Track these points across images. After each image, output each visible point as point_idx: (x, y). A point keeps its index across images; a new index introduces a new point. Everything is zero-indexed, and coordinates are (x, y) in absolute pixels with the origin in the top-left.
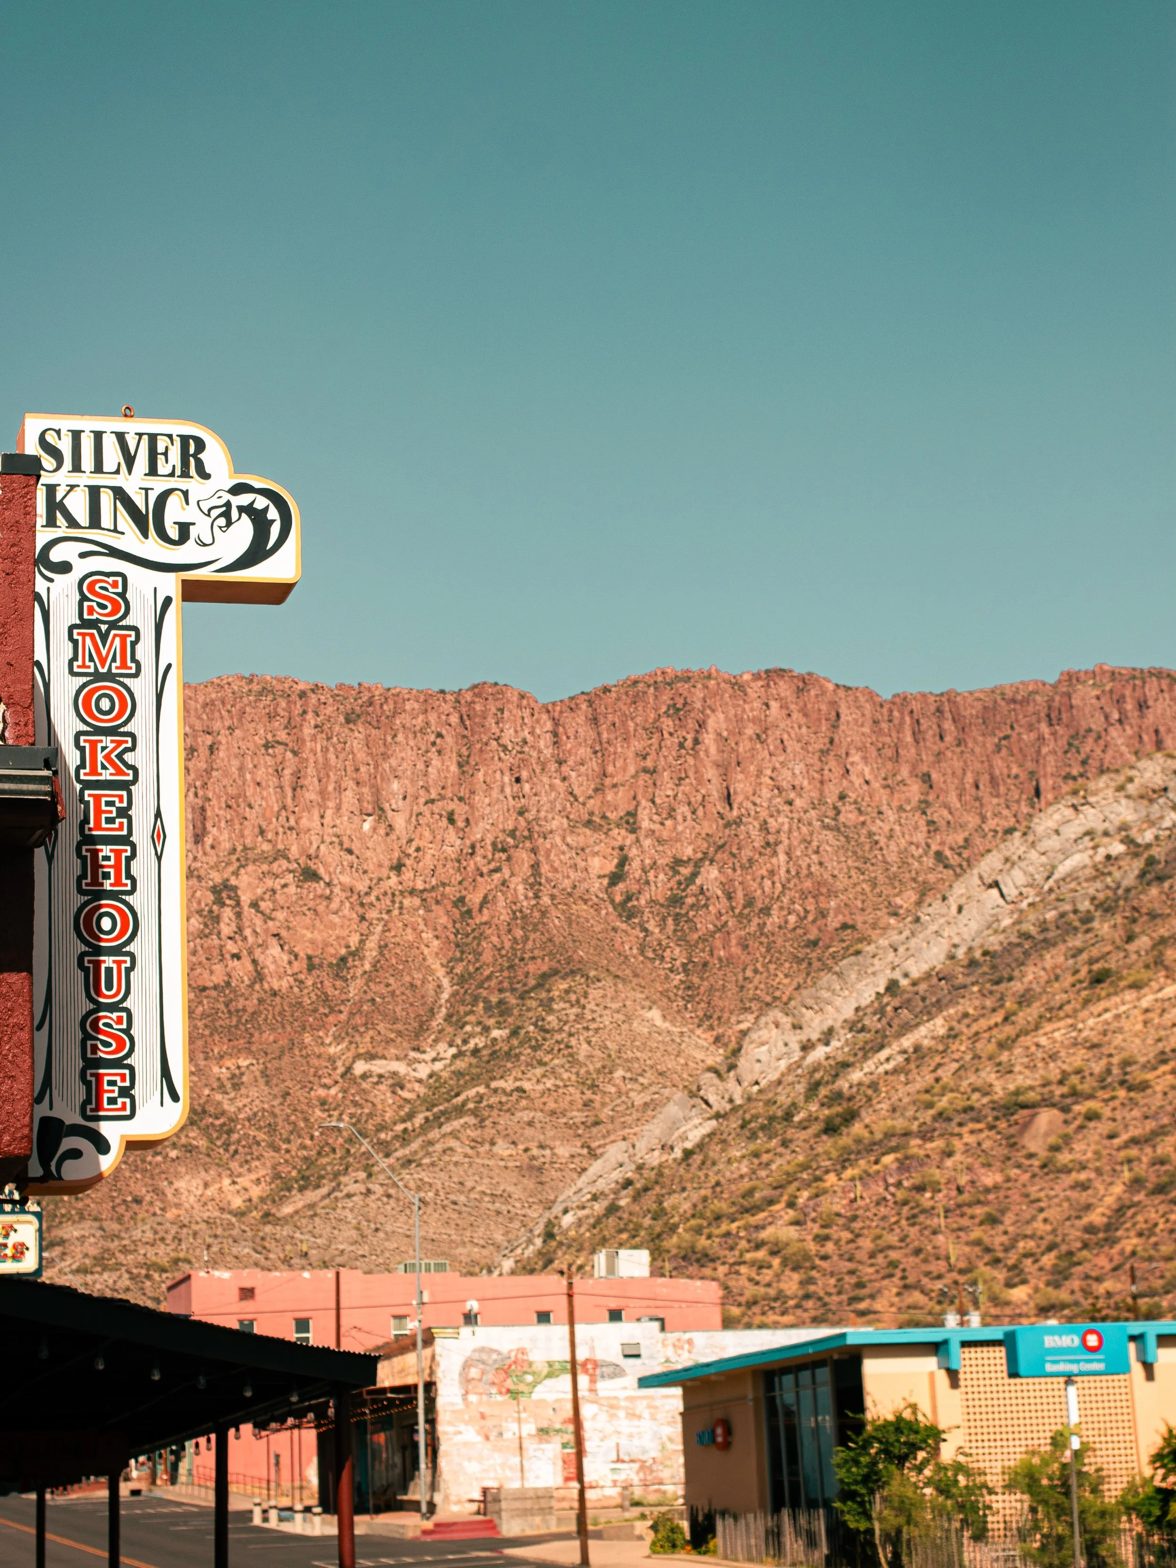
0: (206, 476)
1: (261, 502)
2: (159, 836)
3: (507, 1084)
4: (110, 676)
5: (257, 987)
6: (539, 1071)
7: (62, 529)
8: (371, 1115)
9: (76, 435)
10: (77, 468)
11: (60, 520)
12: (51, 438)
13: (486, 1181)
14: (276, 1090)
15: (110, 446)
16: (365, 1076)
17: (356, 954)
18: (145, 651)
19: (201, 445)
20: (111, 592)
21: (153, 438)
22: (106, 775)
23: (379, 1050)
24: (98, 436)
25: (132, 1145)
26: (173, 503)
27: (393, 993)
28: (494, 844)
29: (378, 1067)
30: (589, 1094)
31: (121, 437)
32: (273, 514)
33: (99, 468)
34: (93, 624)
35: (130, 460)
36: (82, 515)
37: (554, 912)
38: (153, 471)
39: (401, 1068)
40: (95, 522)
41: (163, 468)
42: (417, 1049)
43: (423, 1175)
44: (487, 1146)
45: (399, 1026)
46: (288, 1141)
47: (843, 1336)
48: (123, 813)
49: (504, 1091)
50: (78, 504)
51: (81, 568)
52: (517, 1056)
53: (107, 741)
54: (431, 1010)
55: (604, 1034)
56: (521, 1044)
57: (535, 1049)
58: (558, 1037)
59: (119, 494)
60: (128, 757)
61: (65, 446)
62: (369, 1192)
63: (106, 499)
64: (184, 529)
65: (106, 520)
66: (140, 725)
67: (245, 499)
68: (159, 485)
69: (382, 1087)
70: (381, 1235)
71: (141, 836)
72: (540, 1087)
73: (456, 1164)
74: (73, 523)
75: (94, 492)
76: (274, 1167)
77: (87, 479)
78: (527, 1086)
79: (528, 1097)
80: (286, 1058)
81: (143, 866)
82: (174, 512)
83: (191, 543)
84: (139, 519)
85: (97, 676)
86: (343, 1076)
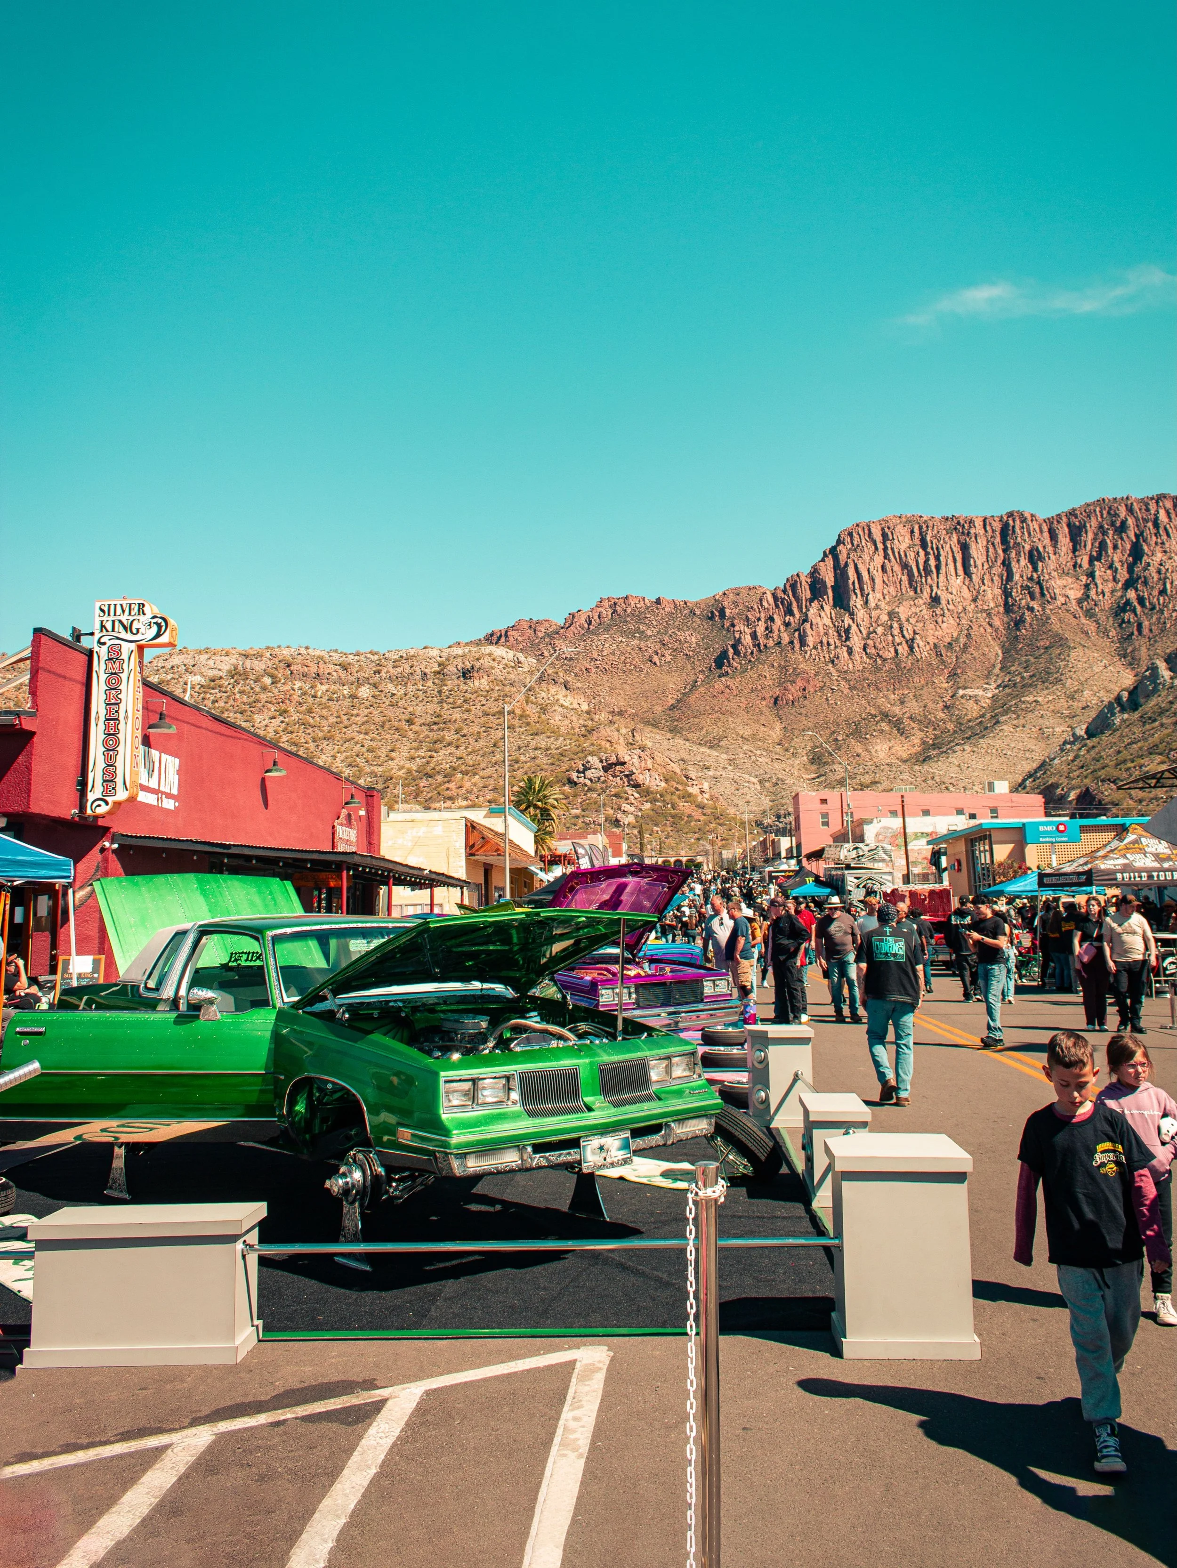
0: (144, 614)
1: (160, 621)
2: (126, 718)
3: (1030, 698)
4: (115, 674)
5: (910, 657)
6: (1046, 692)
7: (104, 633)
8: (966, 715)
9: (109, 606)
10: (109, 615)
11: (104, 630)
12: (103, 607)
13: (1021, 744)
14: (921, 704)
15: (119, 608)
16: (962, 697)
17: (957, 640)
18: (125, 666)
19: (144, 605)
20: (117, 650)
21: (130, 605)
22: (113, 701)
23: (969, 685)
24: (115, 605)
25: (115, 803)
26: (135, 623)
27: (974, 658)
28: (1022, 586)
29: (969, 692)
30: (1071, 703)
31: (121, 605)
32: (163, 624)
33: (115, 615)
34: (111, 659)
35: (123, 611)
36: (110, 629)
37: (1052, 617)
38: (130, 614)
39: (980, 692)
40: (113, 630)
41: (133, 613)
42: (987, 684)
43: (990, 741)
44: (1021, 728)
45: (978, 673)
46: (927, 727)
47: (981, 824)
48: (117, 712)
49: (1028, 702)
50: (109, 626)
51: (109, 643)
52: (1036, 685)
53: (113, 692)
54: (994, 665)
55: (1079, 673)
56: (1037, 680)
57: (1043, 682)
58: (1055, 676)
59: (120, 621)
60: (119, 696)
61: (106, 609)
62: (964, 750)
63: (117, 623)
64: (138, 630)
65: (116, 630)
66: (123, 687)
67: (155, 620)
68: (131, 618)
69: (971, 701)
70: (970, 769)
71: (121, 718)
72: (1046, 700)
73: (1006, 736)
74: (107, 631)
75: (113, 621)
76: (922, 739)
77: (112, 618)
78: (1039, 699)
79: (1040, 705)
80: (925, 689)
81: (121, 726)
82: (135, 625)
83: (139, 634)
84: (125, 628)
85: (112, 674)
86: (952, 697)
